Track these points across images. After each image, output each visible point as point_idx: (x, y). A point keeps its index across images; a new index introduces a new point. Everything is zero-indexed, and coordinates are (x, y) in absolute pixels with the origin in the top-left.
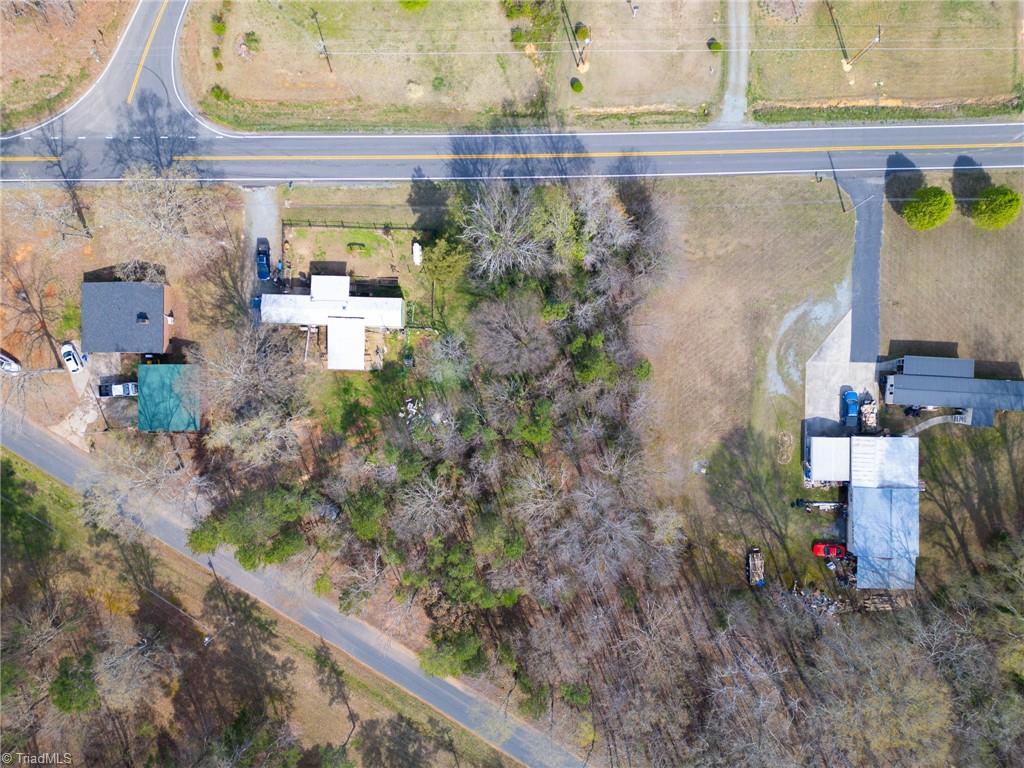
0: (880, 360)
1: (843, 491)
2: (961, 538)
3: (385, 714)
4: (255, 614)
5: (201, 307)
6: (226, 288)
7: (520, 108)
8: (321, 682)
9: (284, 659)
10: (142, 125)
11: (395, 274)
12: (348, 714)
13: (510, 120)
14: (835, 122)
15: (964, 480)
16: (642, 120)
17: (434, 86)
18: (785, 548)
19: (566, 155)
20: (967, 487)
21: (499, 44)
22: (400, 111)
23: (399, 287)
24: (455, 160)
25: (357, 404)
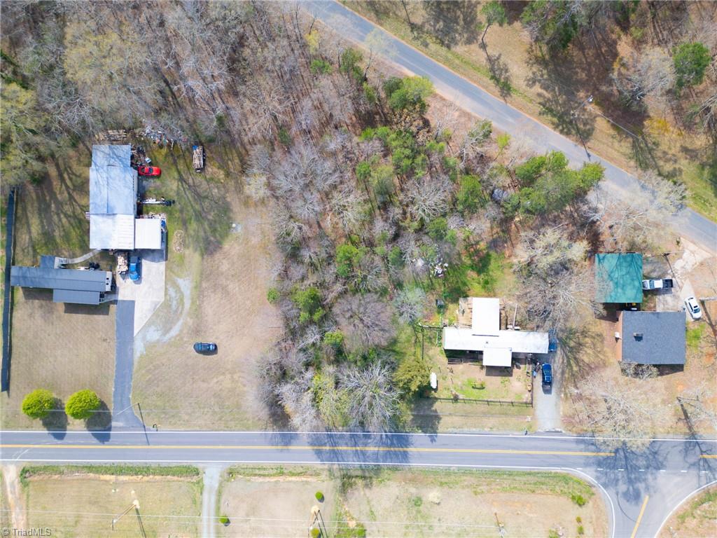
0: (115, 302)
1: (140, 212)
2: (63, 180)
3: (460, 49)
4: (555, 120)
5: (594, 345)
6: (575, 358)
7: (360, 482)
8: (507, 71)
9: (534, 87)
10: (638, 480)
11: (450, 366)
12: (487, 49)
13: (367, 474)
14: (145, 465)
15: (60, 220)
16: (275, 471)
17: (421, 500)
18: (179, 173)
19: (327, 448)
20: (58, 215)
21: (375, 528)
22: (446, 483)
23: (447, 357)
24: (407, 447)
25: (479, 272)
